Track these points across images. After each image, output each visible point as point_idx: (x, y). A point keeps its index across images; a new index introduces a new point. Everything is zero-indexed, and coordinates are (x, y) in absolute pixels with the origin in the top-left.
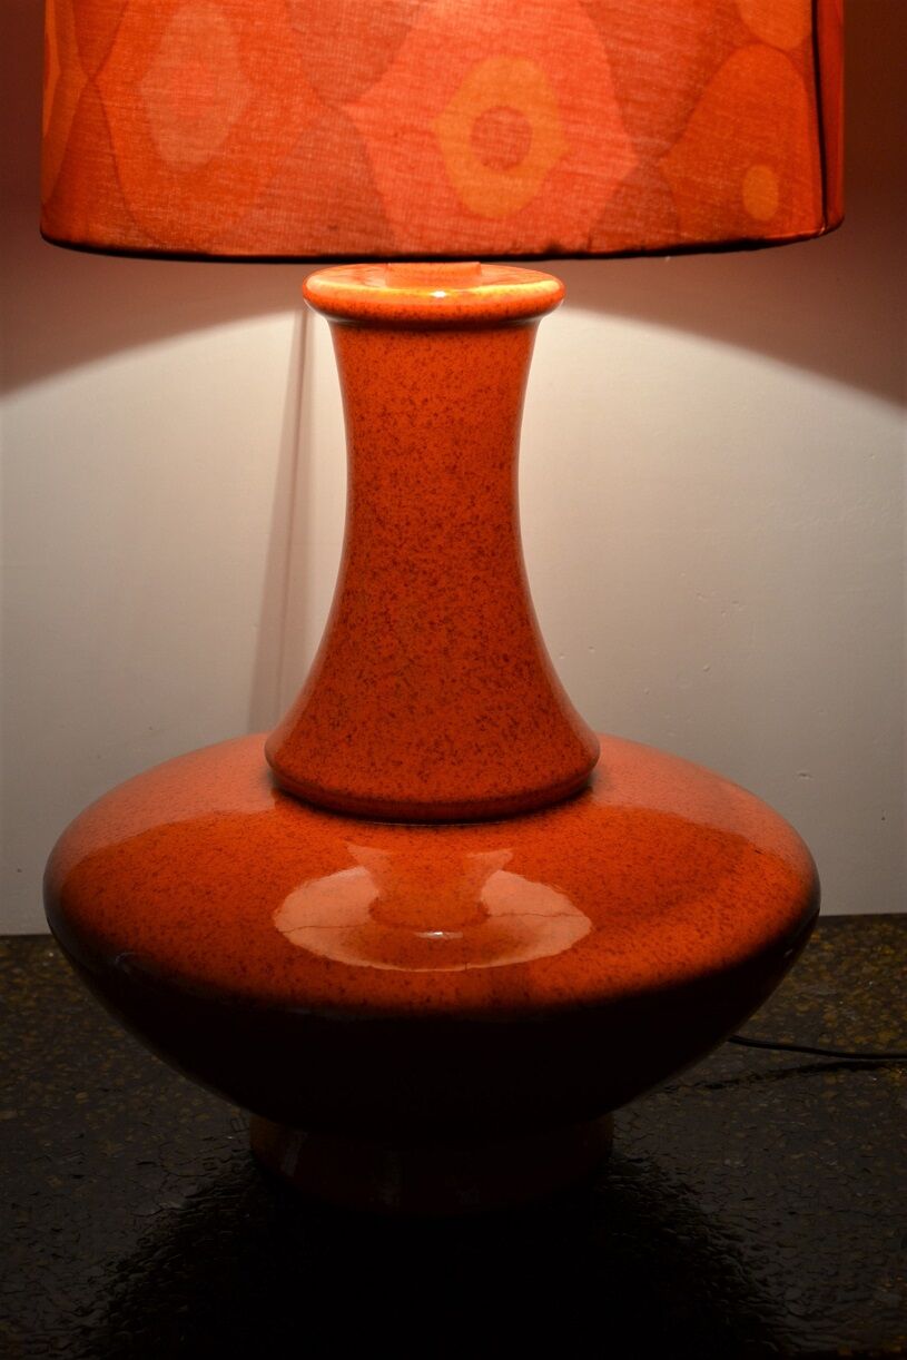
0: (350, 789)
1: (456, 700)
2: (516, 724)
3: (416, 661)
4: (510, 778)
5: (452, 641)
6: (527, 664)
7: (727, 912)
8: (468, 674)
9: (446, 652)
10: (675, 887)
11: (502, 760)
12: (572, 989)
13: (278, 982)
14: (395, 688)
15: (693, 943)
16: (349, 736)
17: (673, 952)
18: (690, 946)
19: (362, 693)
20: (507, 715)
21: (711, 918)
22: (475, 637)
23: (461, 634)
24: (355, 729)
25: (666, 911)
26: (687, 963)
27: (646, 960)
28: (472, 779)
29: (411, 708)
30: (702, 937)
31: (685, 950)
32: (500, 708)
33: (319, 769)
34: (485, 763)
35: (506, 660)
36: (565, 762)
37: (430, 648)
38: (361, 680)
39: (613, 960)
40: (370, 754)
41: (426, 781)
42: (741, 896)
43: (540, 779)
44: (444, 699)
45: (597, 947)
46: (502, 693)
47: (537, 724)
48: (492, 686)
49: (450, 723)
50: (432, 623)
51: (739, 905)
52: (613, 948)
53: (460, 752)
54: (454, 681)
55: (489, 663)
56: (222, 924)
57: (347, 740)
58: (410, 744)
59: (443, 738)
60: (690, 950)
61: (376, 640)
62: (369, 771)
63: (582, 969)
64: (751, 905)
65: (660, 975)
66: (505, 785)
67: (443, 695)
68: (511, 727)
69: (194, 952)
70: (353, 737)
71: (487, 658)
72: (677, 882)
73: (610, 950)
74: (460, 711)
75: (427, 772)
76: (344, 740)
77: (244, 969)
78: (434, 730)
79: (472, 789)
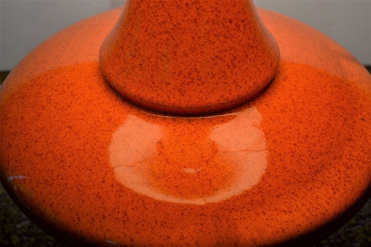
0: (141, 96)
1: (201, 48)
2: (235, 58)
3: (178, 26)
4: (231, 90)
5: (198, 15)
6: (243, 21)
7: (348, 172)
8: (208, 33)
9: (195, 21)
10: (321, 158)
11: (226, 81)
12: (262, 238)
13: (97, 230)
14: (166, 41)
15: (329, 199)
16: (141, 65)
17: (319, 207)
18: (328, 201)
19: (147, 41)
20: (230, 54)
21: (339, 179)
22: (212, 12)
23: (204, 10)
24: (144, 61)
25: (315, 178)
26: (326, 213)
27: (303, 215)
28: (209, 93)
29: (175, 53)
30: (334, 193)
31: (325, 204)
32: (226, 51)
33: (124, 80)
34: (217, 84)
35: (231, 22)
36: (261, 75)
37: (186, 19)
38: (147, 33)
39: (286, 217)
40: (152, 76)
41: (183, 95)
42: (355, 158)
43: (247, 88)
44: (194, 48)
45: (276, 209)
46: (227, 42)
47: (247, 55)
48: (222, 39)
49: (197, 62)
50: (187, 4)
51: (354, 165)
52: (286, 209)
53: (203, 78)
54: (200, 37)
55: (221, 25)
56: (68, 186)
57: (140, 66)
58: (174, 73)
59: (193, 70)
60: (328, 204)
61: (154, 11)
62: (151, 87)
63: (268, 225)
64: (360, 164)
65: (311, 223)
66: (228, 95)
67: (193, 46)
68: (232, 60)
69: (53, 203)
70: (143, 65)
71: (219, 22)
72: (321, 154)
73: (284, 211)
74: (204, 55)
75: (184, 89)
76: (138, 66)
77: (79, 219)
78: (188, 65)
79: (209, 99)
